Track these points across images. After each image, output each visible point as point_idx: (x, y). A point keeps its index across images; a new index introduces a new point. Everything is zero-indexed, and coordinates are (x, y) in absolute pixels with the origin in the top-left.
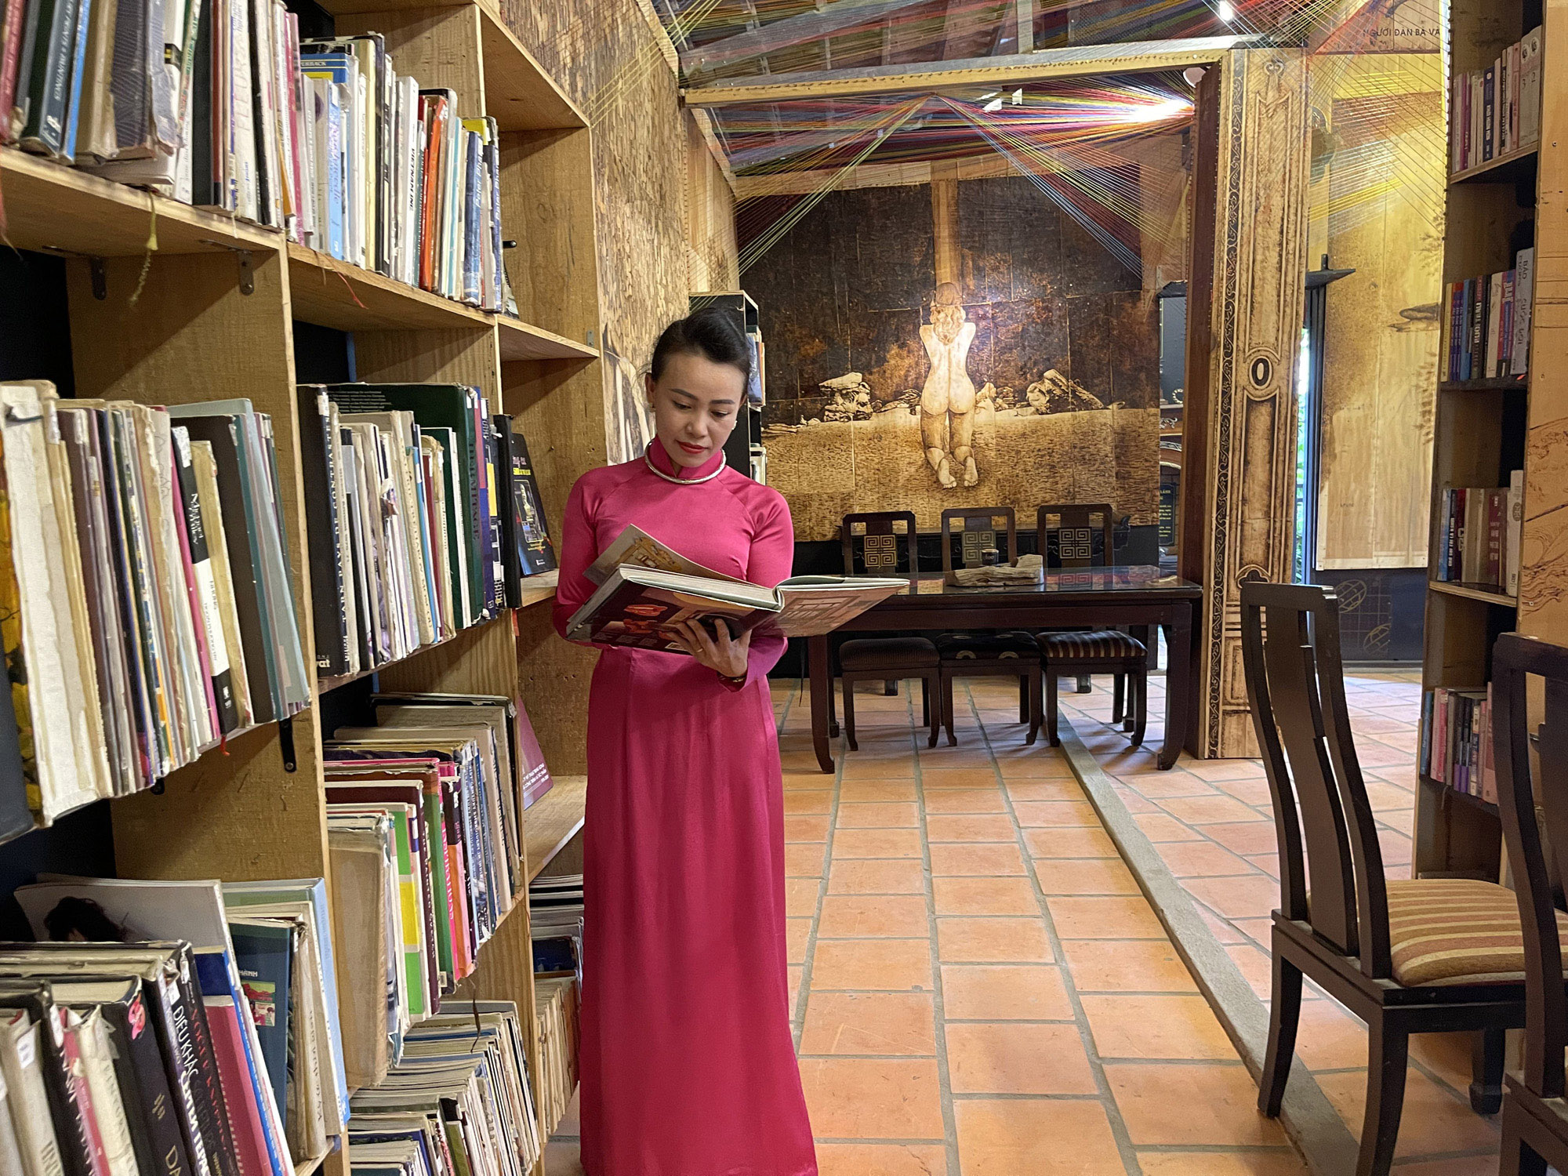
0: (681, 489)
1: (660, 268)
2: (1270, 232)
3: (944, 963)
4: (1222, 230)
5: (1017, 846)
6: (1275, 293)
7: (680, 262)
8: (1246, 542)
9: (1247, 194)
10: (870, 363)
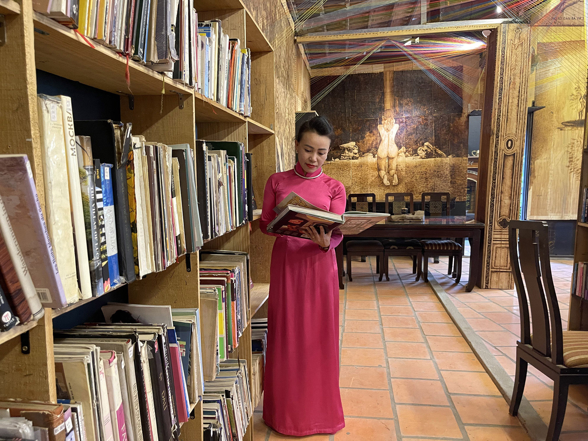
0: (307, 181)
1: (287, 102)
2: (515, 92)
3: (389, 358)
4: (497, 91)
5: (414, 317)
6: (516, 115)
7: (293, 100)
8: (502, 208)
9: (506, 77)
10: (358, 139)
